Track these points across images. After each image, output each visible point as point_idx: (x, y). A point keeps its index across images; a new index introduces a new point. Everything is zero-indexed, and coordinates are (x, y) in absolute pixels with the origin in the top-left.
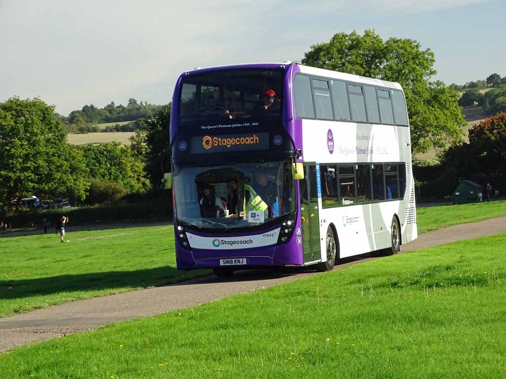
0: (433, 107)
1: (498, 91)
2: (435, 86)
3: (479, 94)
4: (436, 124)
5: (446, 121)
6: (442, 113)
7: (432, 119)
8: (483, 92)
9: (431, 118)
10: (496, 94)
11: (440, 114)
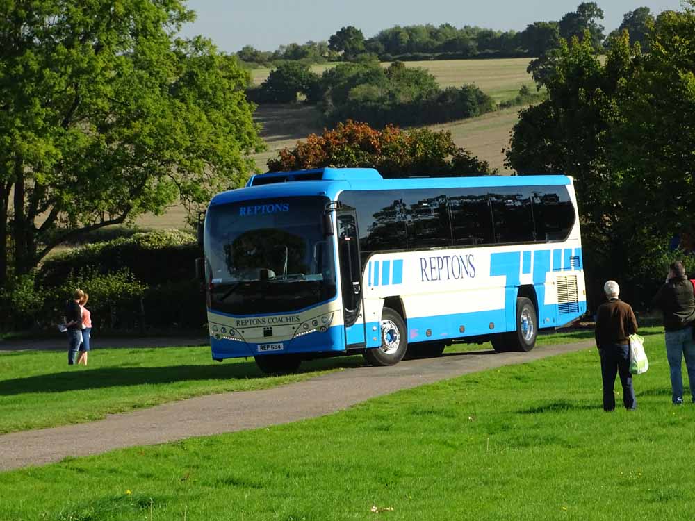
0: (183, 100)
1: (355, 69)
2: (190, 48)
3: (311, 75)
4: (189, 144)
5: (213, 137)
6: (204, 117)
7: (179, 132)
8: (318, 70)
9: (178, 126)
10: (350, 76)
11: (200, 120)
